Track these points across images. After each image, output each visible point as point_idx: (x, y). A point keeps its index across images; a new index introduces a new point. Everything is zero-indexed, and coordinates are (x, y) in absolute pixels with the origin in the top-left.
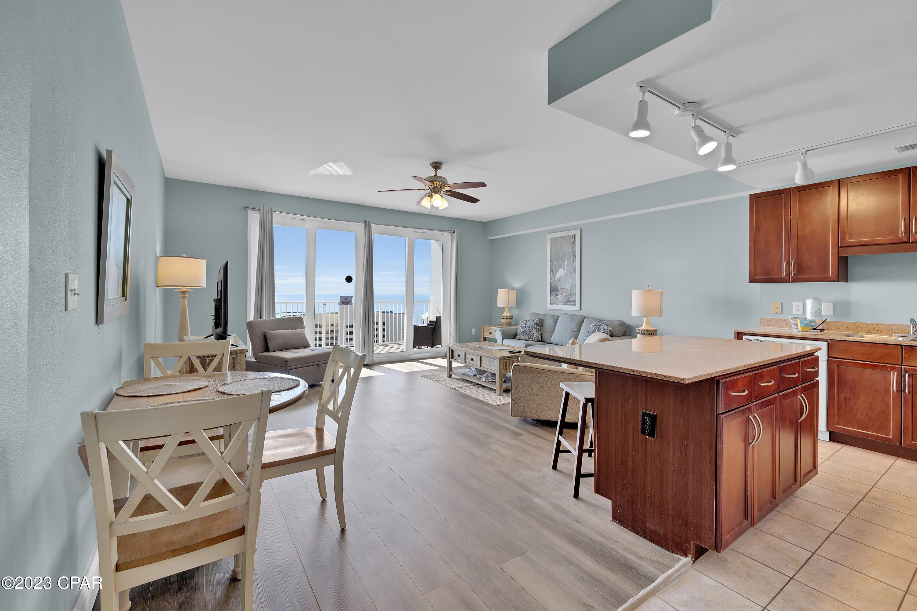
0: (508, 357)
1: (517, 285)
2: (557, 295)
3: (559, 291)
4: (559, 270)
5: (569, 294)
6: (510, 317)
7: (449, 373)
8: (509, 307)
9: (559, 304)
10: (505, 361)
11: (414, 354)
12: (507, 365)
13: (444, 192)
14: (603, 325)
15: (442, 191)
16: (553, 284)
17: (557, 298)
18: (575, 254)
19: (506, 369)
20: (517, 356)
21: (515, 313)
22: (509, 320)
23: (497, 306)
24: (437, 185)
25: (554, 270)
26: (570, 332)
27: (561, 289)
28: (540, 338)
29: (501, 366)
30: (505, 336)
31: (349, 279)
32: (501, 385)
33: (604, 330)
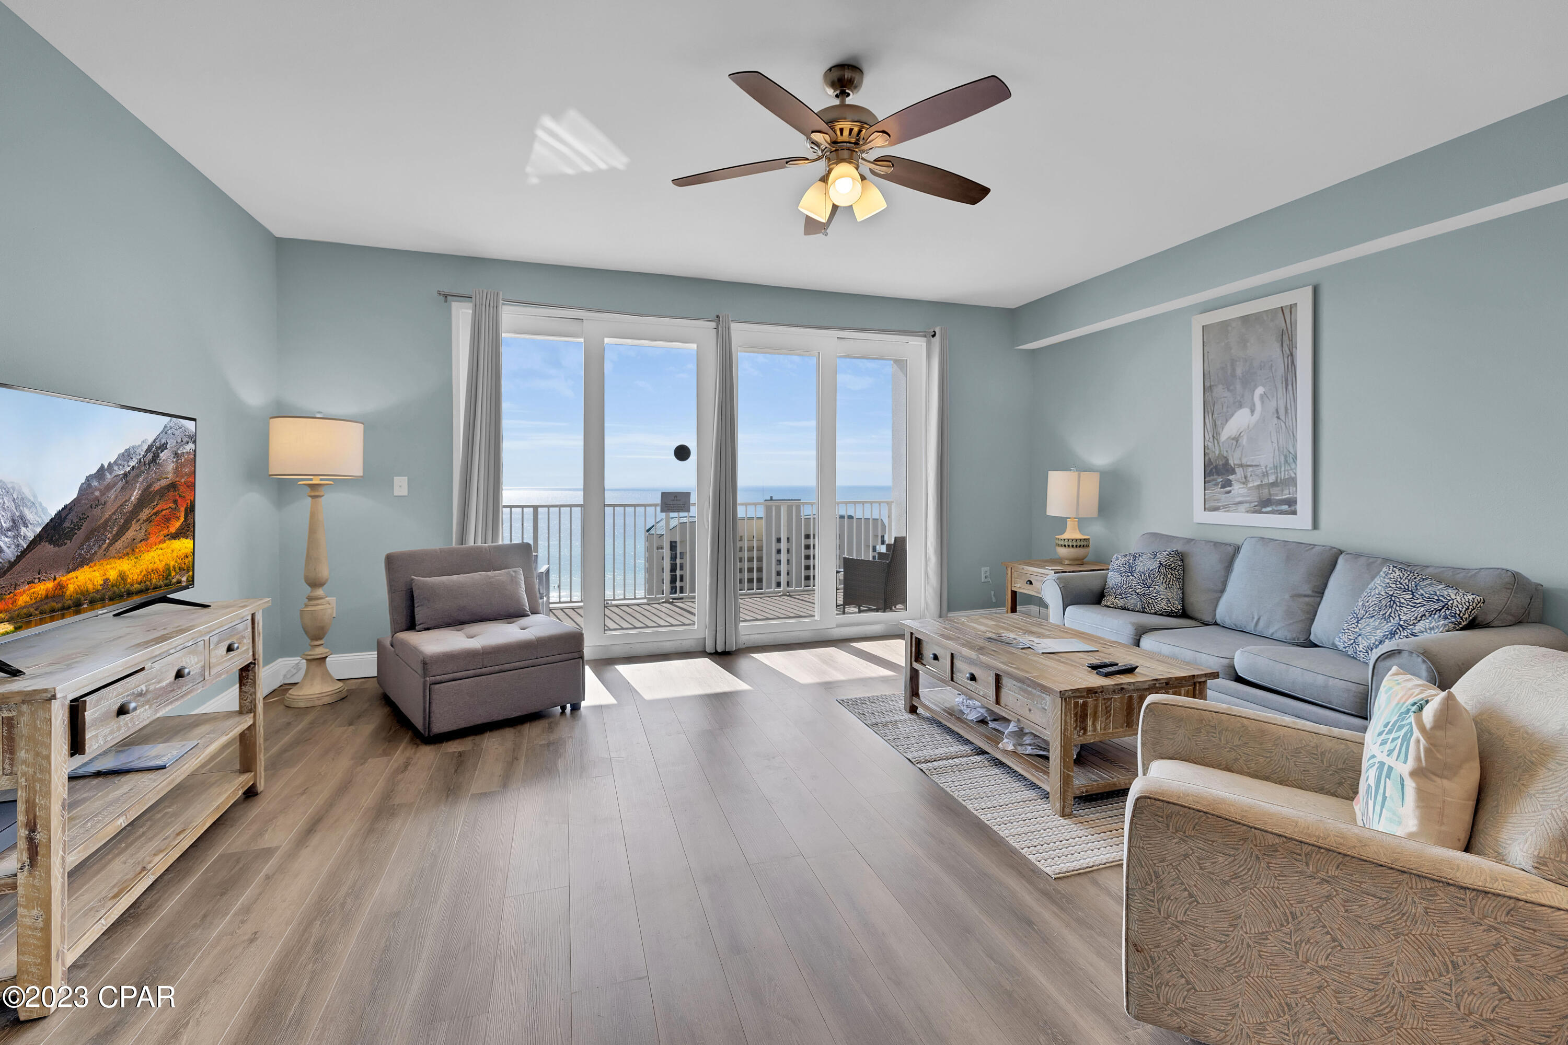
0: (1091, 691)
1: (1101, 459)
2: (1228, 483)
3: (1233, 472)
4: (1235, 412)
5: (1271, 481)
6: (1082, 543)
7: (911, 700)
8: (1080, 516)
9: (1236, 511)
10: (1081, 701)
11: (838, 626)
12: (1087, 715)
13: (873, 166)
14: (1431, 585)
15: (863, 159)
16: (1214, 452)
17: (1230, 492)
18: (1293, 362)
19: (1085, 730)
20: (1122, 689)
21: (1097, 531)
22: (1081, 551)
23: (1047, 514)
24: (846, 133)
25: (1215, 416)
26: (1287, 596)
27: (1241, 466)
28: (1179, 607)
29: (1068, 720)
30: (1072, 598)
31: (682, 453)
32: (1066, 781)
33: (1442, 604)
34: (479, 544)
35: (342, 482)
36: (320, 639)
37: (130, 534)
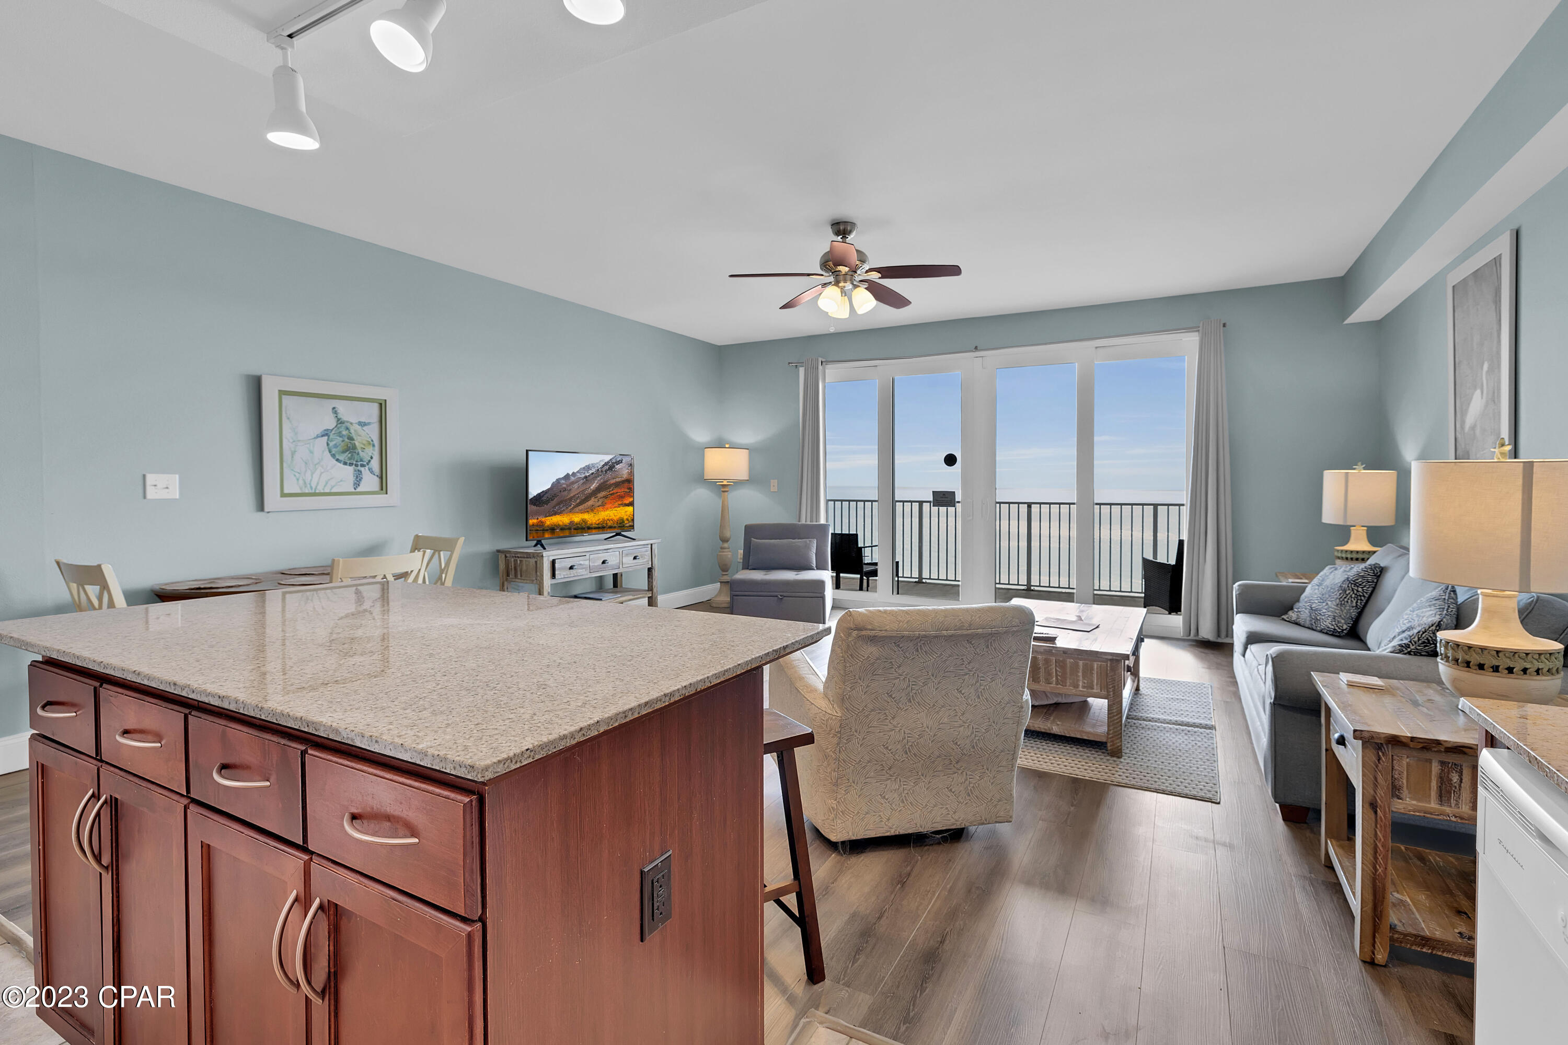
4: (1473, 394)
8: (1368, 525)
16: (1461, 445)
18: (1500, 331)
23: (1322, 521)
25: (1462, 399)
31: (950, 460)
34: (809, 523)
35: (738, 483)
36: (727, 571)
37: (590, 503)
